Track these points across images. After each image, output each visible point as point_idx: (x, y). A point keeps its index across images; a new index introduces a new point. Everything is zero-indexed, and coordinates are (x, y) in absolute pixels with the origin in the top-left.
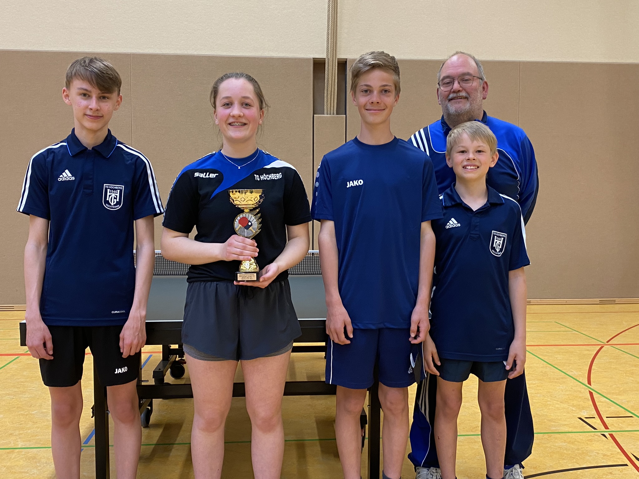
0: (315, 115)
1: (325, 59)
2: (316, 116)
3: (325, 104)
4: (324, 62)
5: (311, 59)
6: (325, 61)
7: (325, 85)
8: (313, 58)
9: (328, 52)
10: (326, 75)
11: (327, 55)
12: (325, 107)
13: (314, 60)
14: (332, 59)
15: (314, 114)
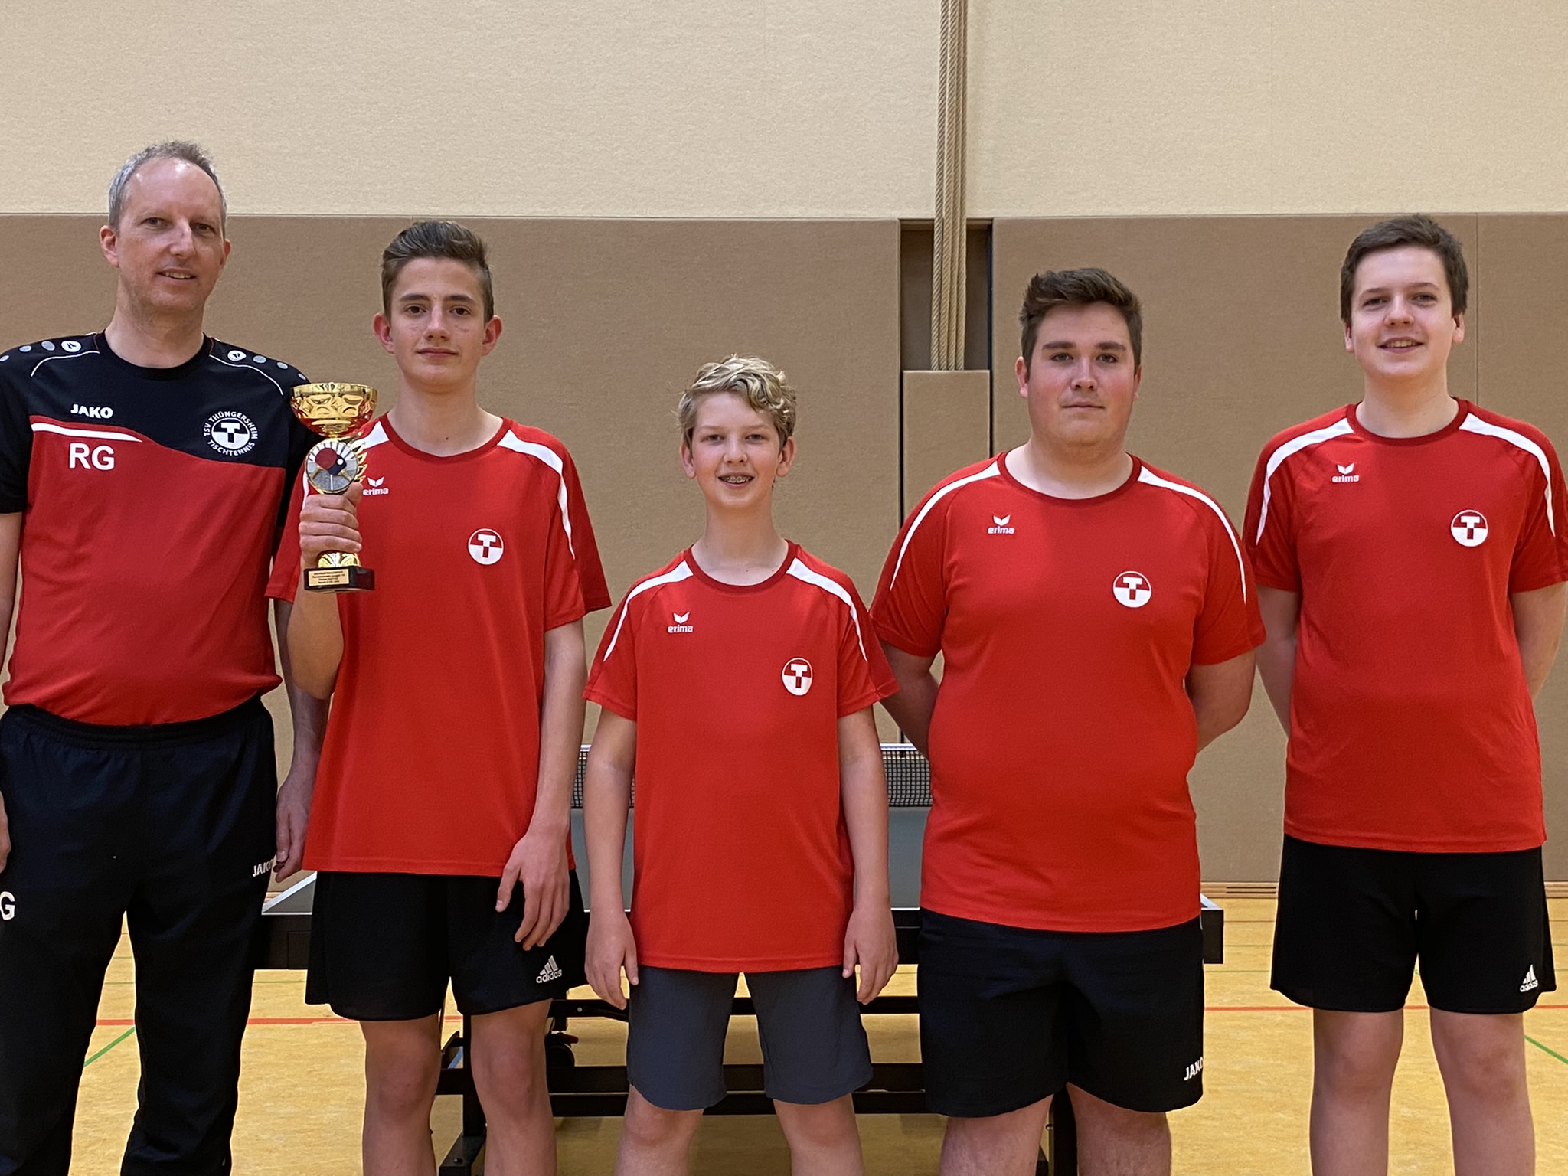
0: (906, 372)
1: (933, 220)
2: (910, 374)
3: (935, 341)
4: (930, 229)
5: (895, 222)
6: (933, 225)
7: (934, 292)
8: (901, 220)
9: (940, 202)
10: (934, 265)
11: (939, 211)
12: (934, 350)
13: (902, 225)
14: (951, 222)
15: (903, 368)
